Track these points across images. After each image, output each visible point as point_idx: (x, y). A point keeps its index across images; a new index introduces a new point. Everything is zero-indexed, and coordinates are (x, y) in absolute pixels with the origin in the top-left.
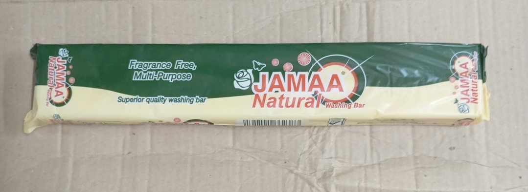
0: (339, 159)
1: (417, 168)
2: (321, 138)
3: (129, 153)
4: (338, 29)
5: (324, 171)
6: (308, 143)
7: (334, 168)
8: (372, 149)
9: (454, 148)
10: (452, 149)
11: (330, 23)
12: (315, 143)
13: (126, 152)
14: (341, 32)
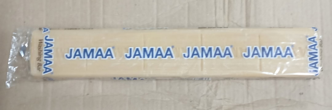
0: (227, 100)
1: (278, 106)
2: (214, 86)
3: (88, 94)
4: (227, 13)
5: (216, 108)
6: (206, 89)
7: (222, 106)
8: (248, 93)
9: (302, 94)
10: (301, 94)
11: (221, 9)
12: (211, 89)
13: (86, 94)
14: (228, 16)
